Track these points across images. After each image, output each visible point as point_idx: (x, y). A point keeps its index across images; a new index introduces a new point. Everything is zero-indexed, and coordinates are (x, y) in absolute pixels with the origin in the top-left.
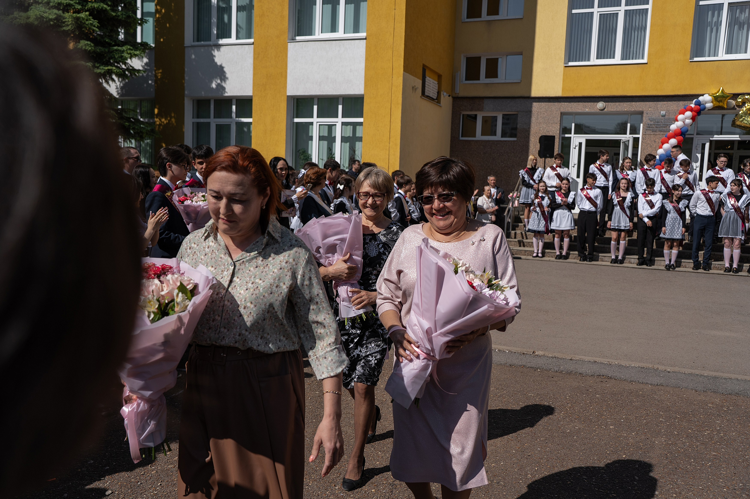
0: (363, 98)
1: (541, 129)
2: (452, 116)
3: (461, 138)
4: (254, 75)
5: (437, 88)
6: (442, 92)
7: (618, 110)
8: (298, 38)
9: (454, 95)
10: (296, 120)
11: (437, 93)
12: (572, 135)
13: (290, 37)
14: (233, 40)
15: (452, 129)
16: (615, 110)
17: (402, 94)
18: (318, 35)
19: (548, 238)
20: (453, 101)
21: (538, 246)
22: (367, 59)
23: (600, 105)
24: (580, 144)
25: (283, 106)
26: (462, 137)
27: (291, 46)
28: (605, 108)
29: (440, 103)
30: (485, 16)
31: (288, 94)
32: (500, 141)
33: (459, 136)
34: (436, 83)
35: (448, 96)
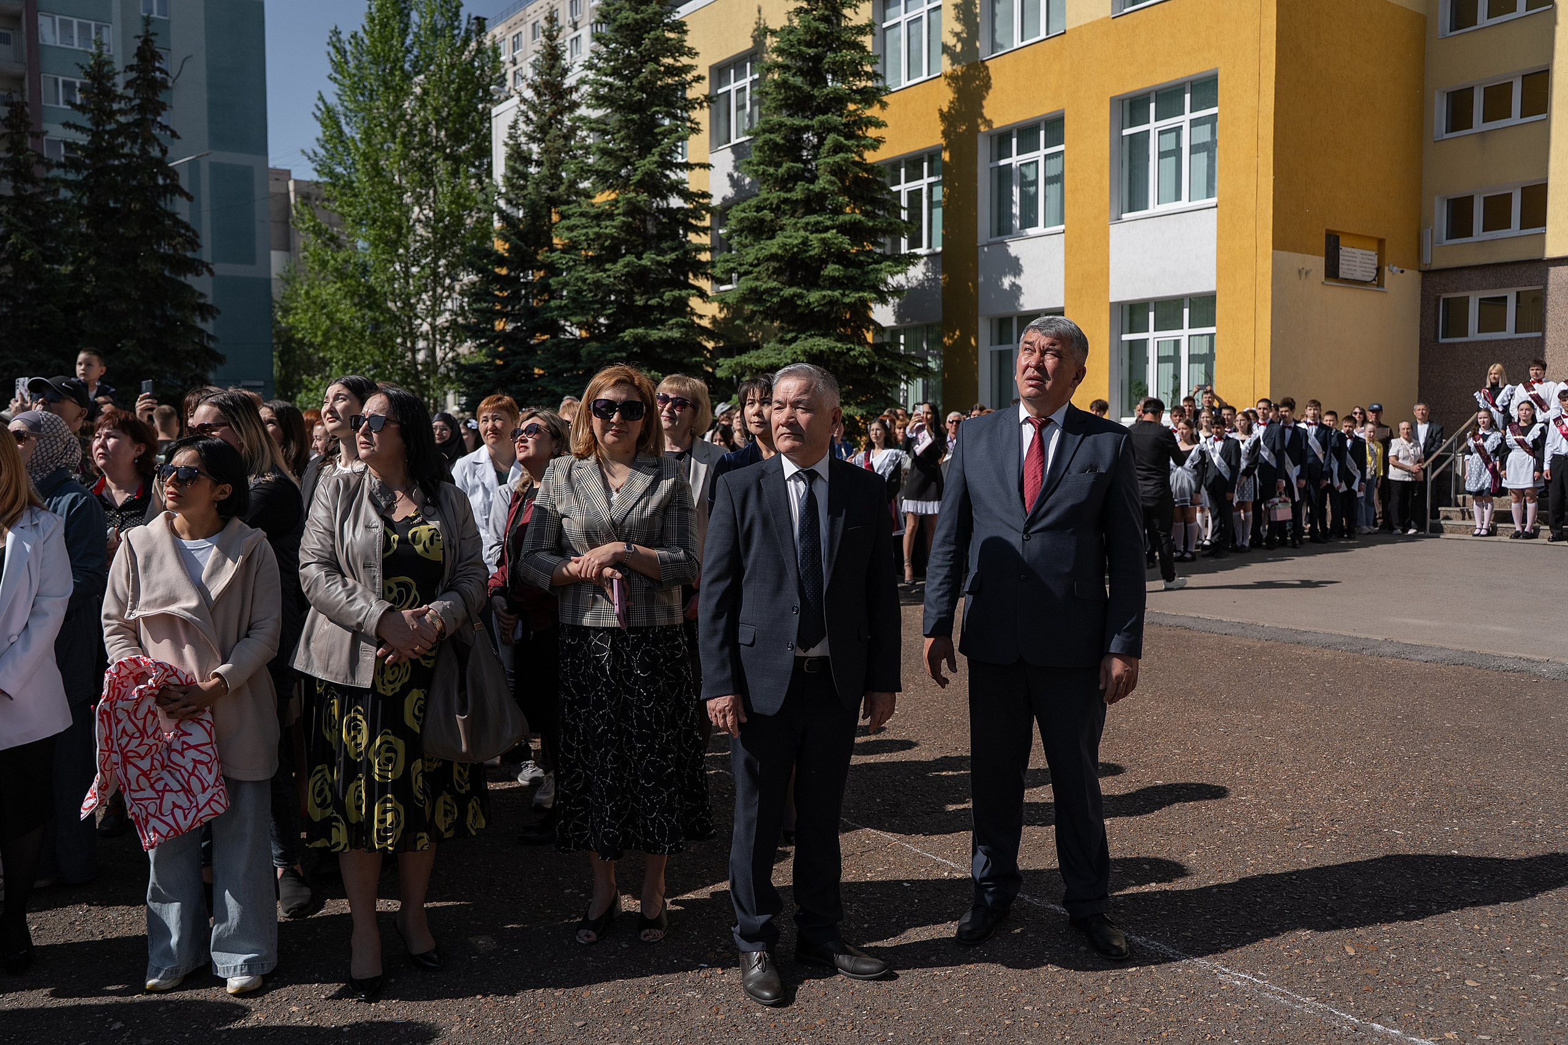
0: (1214, 297)
2: (1422, 304)
3: (1441, 340)
4: (1066, 276)
5: (1376, 262)
6: (1386, 268)
8: (1126, 216)
9: (1423, 268)
10: (1126, 337)
11: (1376, 272)
13: (1114, 216)
14: (1040, 229)
15: (1421, 326)
17: (1272, 285)
18: (1154, 208)
19: (1499, 504)
20: (1422, 278)
21: (1483, 519)
22: (1219, 237)
25: (1105, 317)
26: (1443, 337)
27: (1115, 230)
29: (1383, 286)
30: (1479, 124)
31: (1112, 300)
33: (1437, 337)
34: (1373, 253)
35: (1402, 272)
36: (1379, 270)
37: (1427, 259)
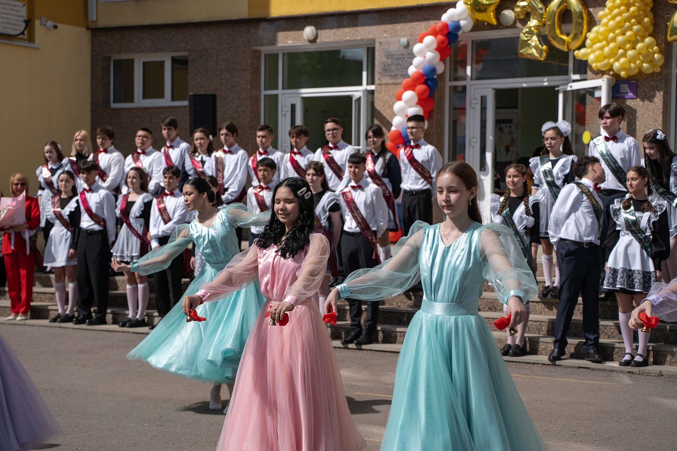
1: (224, 82)
2: (92, 65)
3: (114, 105)
5: (22, 14)
6: (38, 22)
7: (336, 39)
9: (91, 26)
11: (24, 25)
12: (280, 92)
15: (92, 89)
16: (331, 40)
20: (92, 37)
23: (309, 31)
24: (293, 107)
26: (114, 102)
28: (316, 37)
29: (34, 42)
32: (172, 107)
33: (108, 102)
34: (21, 4)
35: (55, 27)
36: (29, 23)
37: (93, 16)
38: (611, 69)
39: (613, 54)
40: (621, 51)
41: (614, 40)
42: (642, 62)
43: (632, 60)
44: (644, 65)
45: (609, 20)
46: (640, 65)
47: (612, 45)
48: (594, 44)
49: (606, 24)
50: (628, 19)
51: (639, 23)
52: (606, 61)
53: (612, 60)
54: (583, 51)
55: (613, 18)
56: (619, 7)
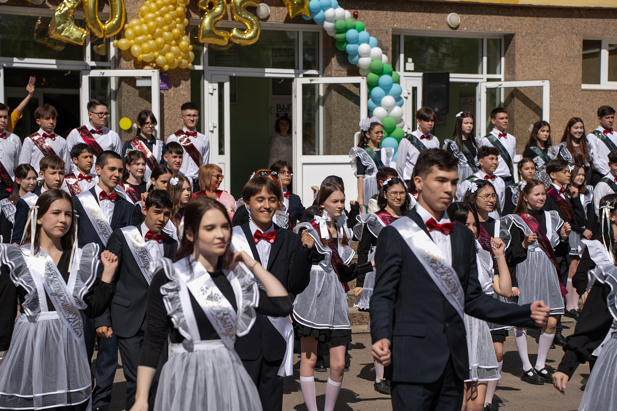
38: (154, 62)
39: (159, 48)
40: (166, 46)
41: (161, 35)
42: (183, 58)
43: (176, 55)
44: (184, 61)
45: (156, 16)
46: (180, 61)
47: (159, 40)
48: (137, 36)
49: (153, 19)
50: (174, 18)
51: (182, 22)
52: (151, 53)
53: (156, 53)
54: (123, 42)
55: (162, 15)
56: (167, 5)
